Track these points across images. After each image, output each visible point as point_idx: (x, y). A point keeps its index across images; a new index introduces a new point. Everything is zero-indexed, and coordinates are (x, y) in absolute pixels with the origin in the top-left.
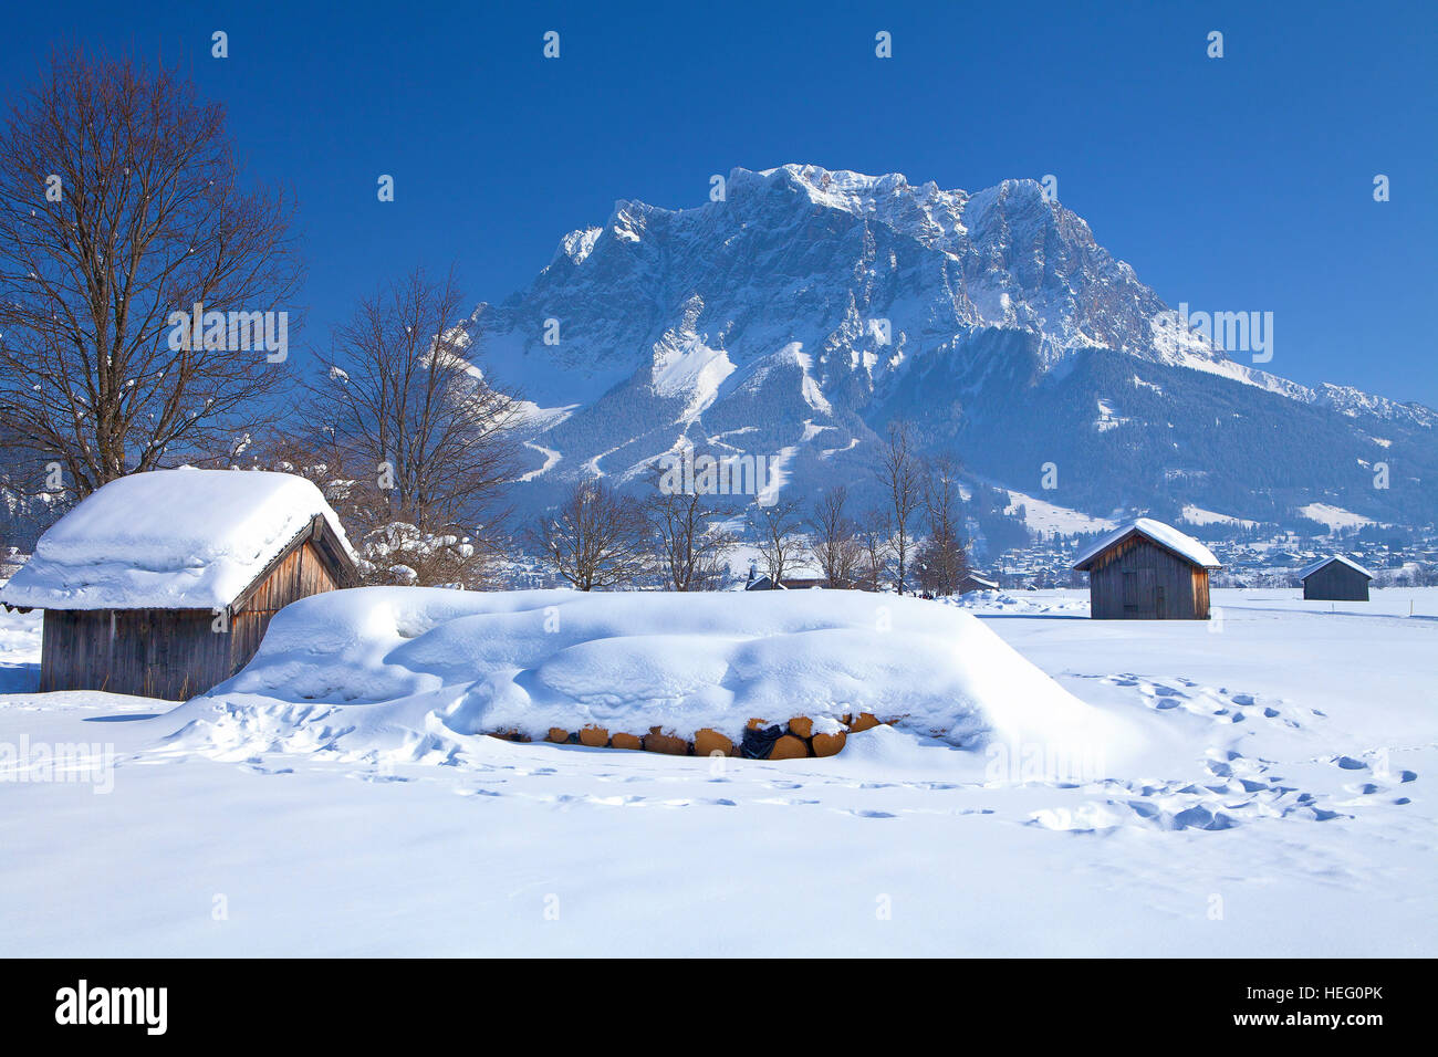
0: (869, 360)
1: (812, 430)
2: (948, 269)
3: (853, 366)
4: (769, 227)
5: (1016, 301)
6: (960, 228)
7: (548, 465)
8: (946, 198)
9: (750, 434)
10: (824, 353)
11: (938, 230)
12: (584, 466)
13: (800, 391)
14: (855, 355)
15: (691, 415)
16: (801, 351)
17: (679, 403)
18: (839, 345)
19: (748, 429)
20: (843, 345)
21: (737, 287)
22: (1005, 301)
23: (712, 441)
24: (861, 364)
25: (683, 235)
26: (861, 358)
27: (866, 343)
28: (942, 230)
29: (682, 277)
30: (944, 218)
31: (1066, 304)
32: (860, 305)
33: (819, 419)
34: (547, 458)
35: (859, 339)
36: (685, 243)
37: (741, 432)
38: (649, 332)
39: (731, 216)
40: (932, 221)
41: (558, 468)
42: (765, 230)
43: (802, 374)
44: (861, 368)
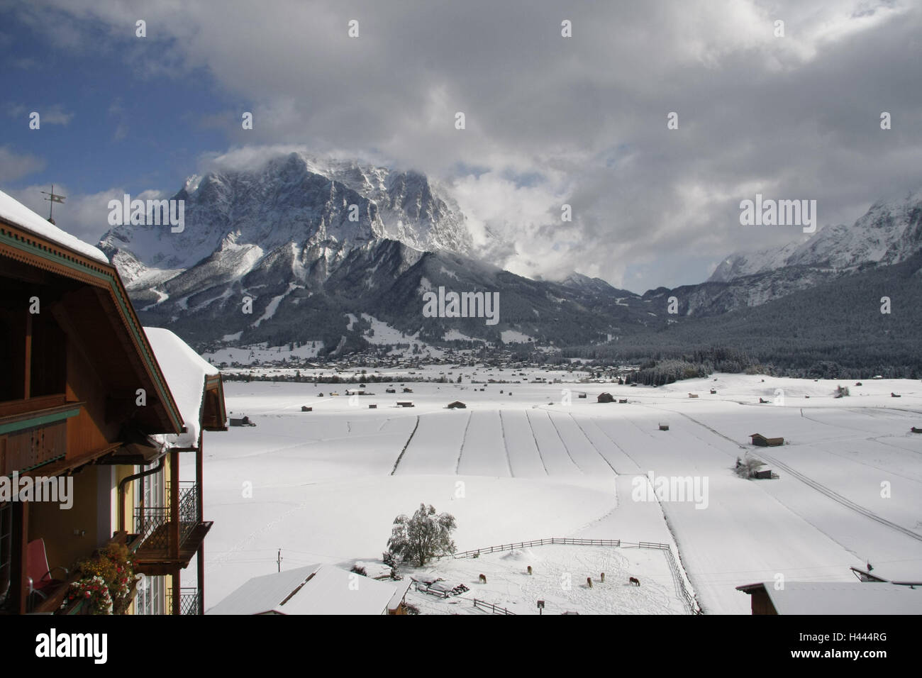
0: (328, 252)
1: (293, 287)
2: (371, 208)
3: (320, 255)
4: (286, 182)
5: (405, 224)
6: (382, 187)
7: (159, 302)
8: (377, 171)
9: (263, 288)
10: (306, 247)
11: (370, 187)
12: (177, 303)
13: (291, 266)
14: (321, 249)
15: (236, 277)
16: (296, 247)
17: (230, 272)
18: (314, 244)
19: (262, 285)
21: (268, 211)
22: (400, 224)
23: (242, 292)
24: (323, 255)
25: (244, 182)
26: (324, 251)
27: (327, 243)
28: (373, 187)
29: (242, 204)
30: (375, 181)
31: (429, 227)
32: (327, 224)
33: (299, 282)
34: (160, 297)
35: (325, 241)
36: (244, 186)
37: (259, 287)
38: (222, 233)
39: (268, 175)
40: (368, 183)
41: (165, 303)
42: (284, 183)
44: (323, 257)
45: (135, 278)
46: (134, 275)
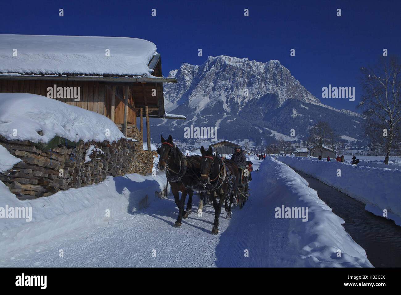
0: (239, 100)
1: (225, 116)
2: (257, 80)
3: (235, 101)
8: (258, 64)
10: (229, 98)
11: (256, 71)
13: (223, 107)
15: (197, 112)
20: (233, 97)
22: (271, 87)
30: (257, 68)
35: (237, 95)
37: (209, 116)
40: (254, 69)
43: (223, 103)
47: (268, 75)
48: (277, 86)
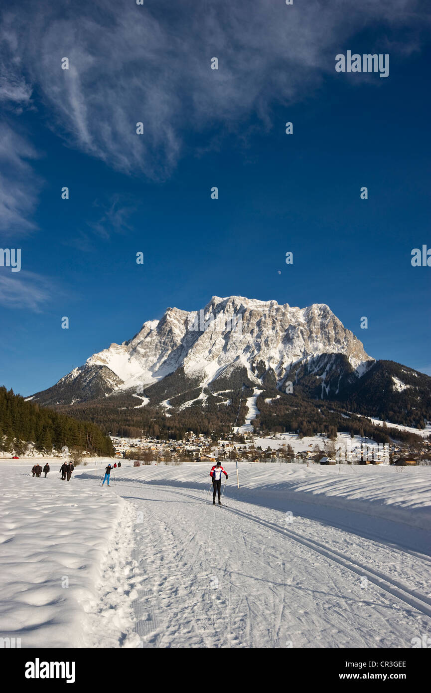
1: (258, 392)
3: (267, 368)
7: (144, 404)
8: (294, 309)
9: (231, 392)
12: (161, 404)
13: (247, 377)
14: (267, 363)
15: (204, 385)
16: (245, 361)
17: (197, 380)
18: (259, 360)
19: (230, 391)
20: (261, 360)
22: (321, 346)
23: (215, 395)
26: (270, 364)
27: (270, 359)
33: (259, 387)
34: (143, 401)
35: (267, 358)
37: (227, 391)
38: (180, 355)
41: (149, 404)
43: (247, 371)
44: (270, 369)
45: (116, 388)
46: (115, 386)
47: (314, 327)
48: (330, 344)
